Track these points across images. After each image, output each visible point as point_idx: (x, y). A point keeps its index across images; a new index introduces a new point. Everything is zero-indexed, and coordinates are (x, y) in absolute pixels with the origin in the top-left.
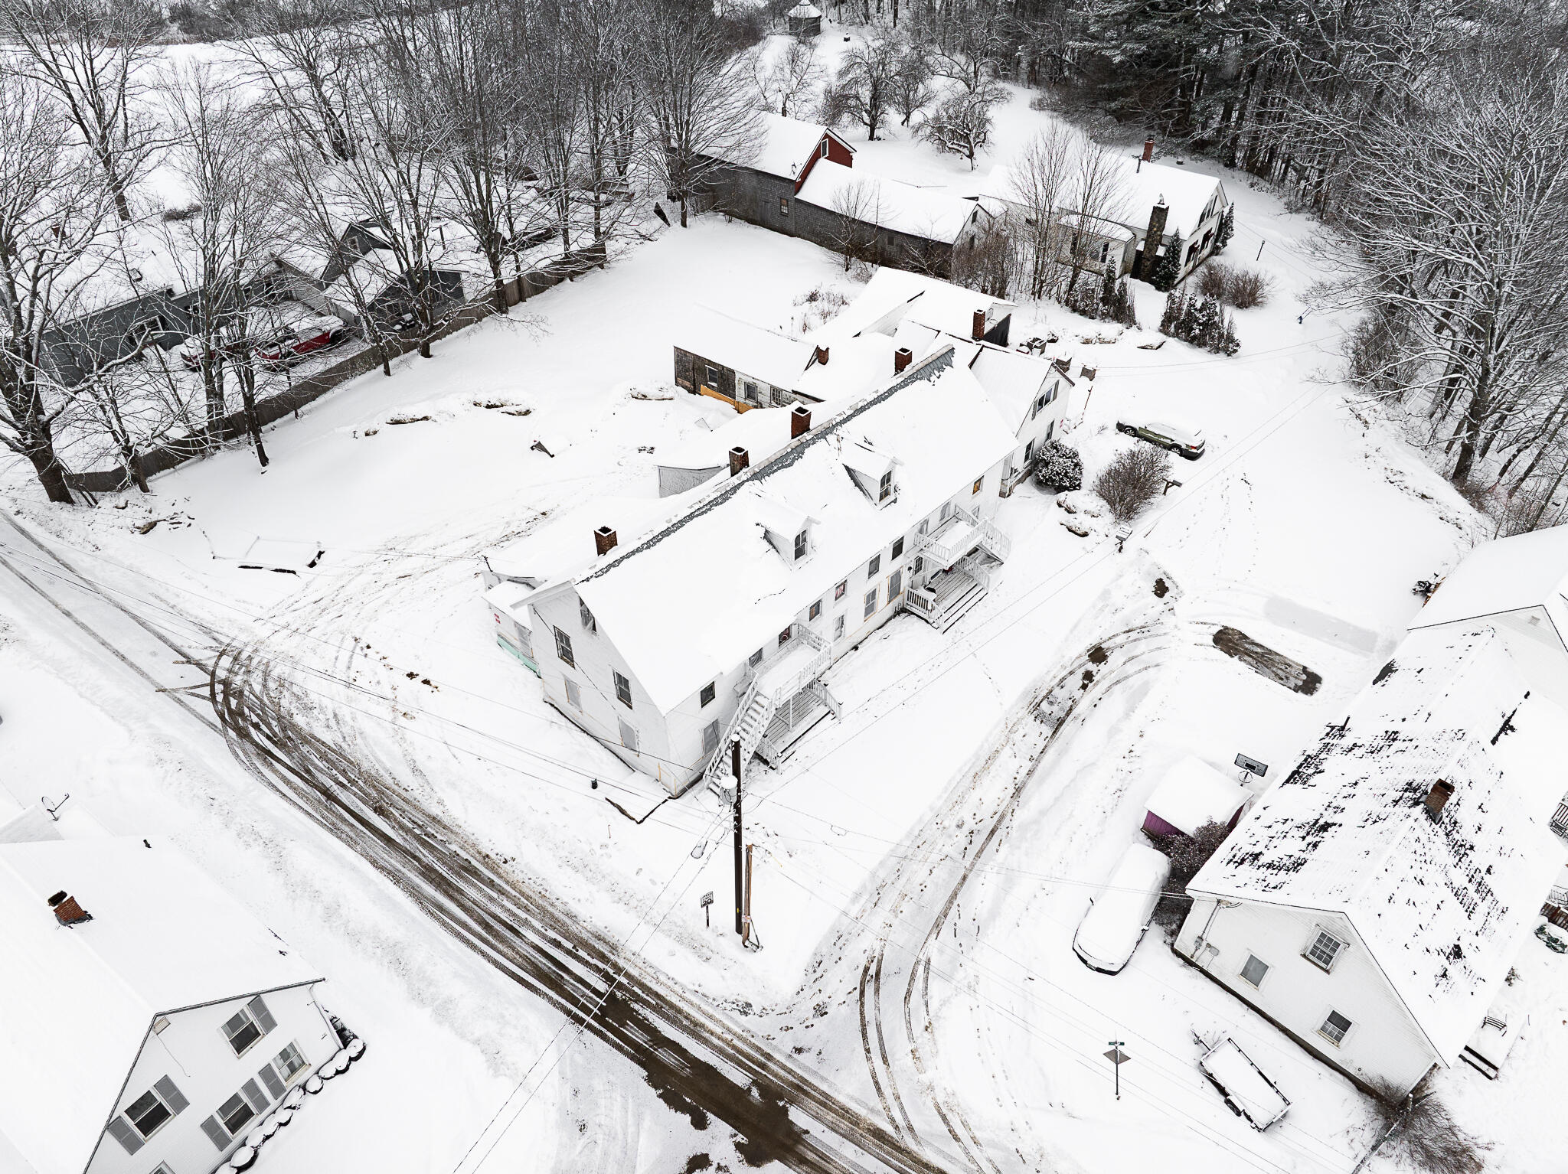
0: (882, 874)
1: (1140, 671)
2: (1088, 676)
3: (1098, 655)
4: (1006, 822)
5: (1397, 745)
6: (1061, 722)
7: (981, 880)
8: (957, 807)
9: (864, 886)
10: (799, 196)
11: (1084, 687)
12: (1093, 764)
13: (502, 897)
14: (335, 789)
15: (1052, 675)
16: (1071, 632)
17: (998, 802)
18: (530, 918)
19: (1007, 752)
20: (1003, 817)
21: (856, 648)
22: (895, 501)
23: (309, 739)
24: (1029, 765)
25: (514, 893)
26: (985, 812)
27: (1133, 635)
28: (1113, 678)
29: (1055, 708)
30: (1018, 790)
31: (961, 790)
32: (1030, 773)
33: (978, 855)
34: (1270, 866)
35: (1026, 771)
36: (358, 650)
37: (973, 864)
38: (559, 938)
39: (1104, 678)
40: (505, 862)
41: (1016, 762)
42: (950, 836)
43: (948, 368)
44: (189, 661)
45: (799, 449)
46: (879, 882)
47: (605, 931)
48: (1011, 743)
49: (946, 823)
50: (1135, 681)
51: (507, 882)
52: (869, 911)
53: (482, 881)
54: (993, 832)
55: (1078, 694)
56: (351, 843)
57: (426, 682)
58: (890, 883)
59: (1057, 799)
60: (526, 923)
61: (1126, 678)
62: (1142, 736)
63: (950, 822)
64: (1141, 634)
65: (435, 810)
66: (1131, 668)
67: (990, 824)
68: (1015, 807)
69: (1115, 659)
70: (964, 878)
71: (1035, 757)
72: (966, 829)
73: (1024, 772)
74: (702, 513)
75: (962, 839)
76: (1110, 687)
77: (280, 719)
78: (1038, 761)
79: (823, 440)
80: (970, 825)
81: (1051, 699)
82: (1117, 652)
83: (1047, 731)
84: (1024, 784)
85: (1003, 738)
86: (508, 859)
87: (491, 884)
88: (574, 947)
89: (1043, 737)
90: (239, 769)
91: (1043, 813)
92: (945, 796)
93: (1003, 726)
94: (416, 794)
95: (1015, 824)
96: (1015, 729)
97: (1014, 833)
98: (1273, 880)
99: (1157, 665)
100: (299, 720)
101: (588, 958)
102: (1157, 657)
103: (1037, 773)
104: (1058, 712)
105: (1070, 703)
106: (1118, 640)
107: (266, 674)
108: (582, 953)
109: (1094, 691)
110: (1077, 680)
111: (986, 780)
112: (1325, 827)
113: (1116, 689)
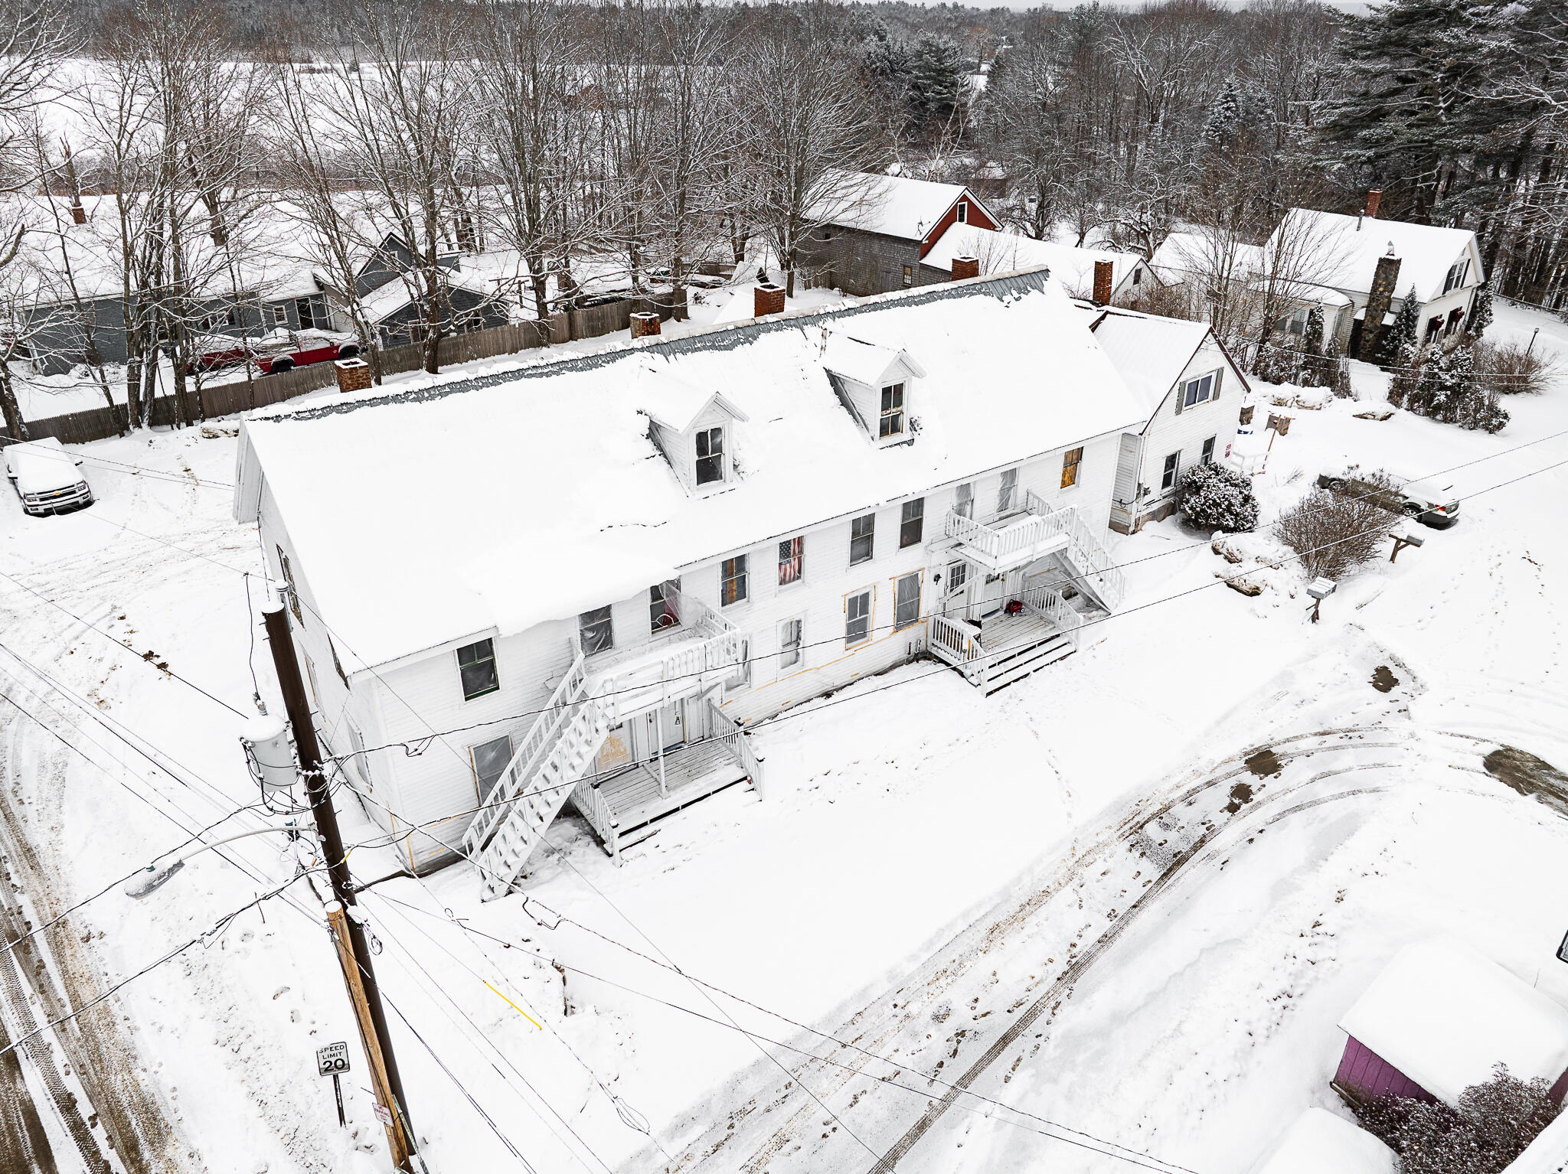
0: (751, 1088)
1: (1341, 796)
2: (1242, 793)
3: (1264, 762)
4: (1038, 1025)
6: (1180, 860)
7: (958, 1134)
8: (943, 982)
9: (705, 1106)
10: (925, 261)
11: (1233, 808)
12: (1236, 941)
13: (39, 999)
15: (1174, 781)
16: (1218, 723)
17: (1029, 982)
18: (56, 1046)
19: (1066, 895)
20: (1032, 1014)
21: (828, 695)
22: (911, 442)
24: (1107, 925)
25: (62, 993)
26: (998, 1001)
27: (1332, 741)
28: (1291, 800)
29: (1172, 836)
30: (1075, 968)
31: (960, 951)
32: (1105, 940)
33: (965, 1081)
35: (1099, 936)
36: (106, 620)
37: (946, 1101)
38: (80, 1095)
39: (1271, 798)
40: (87, 939)
41: (1080, 918)
42: (914, 1035)
43: (1034, 293)
45: (749, 331)
46: (740, 1103)
47: (169, 1096)
48: (1076, 881)
49: (913, 1008)
50: (1333, 811)
51: (65, 972)
52: (698, 1157)
53: (25, 963)
54: (1005, 1040)
55: (1219, 818)
57: (163, 666)
58: (761, 1108)
59: (1153, 996)
60: (42, 1053)
61: (1314, 803)
62: (1339, 900)
63: (922, 1009)
64: (1345, 741)
65: (37, 836)
66: (1323, 789)
67: (1002, 1023)
68: (1063, 998)
69: (1294, 774)
70: (922, 1126)
71: (1121, 912)
72: (950, 1027)
73: (1093, 936)
74: (541, 375)
75: (938, 1044)
76: (1282, 815)
78: (1126, 919)
79: (797, 331)
80: (962, 1017)
81: (1166, 819)
82: (1299, 762)
83: (1151, 871)
84: (1090, 957)
85: (1064, 870)
86: (95, 933)
87: (37, 971)
88: (93, 1118)
89: (1141, 880)
91: (1119, 1018)
92: (925, 957)
93: (1066, 850)
94: (30, 811)
95: (1056, 1031)
96: (1088, 859)
97: (1049, 1050)
99: (1375, 790)
101: (103, 1145)
102: (1375, 777)
103: (1119, 943)
104: (1176, 841)
105: (1203, 830)
106: (1304, 745)
108: (99, 1134)
109: (1250, 819)
110: (1222, 795)
111: (1013, 941)
113: (1294, 818)
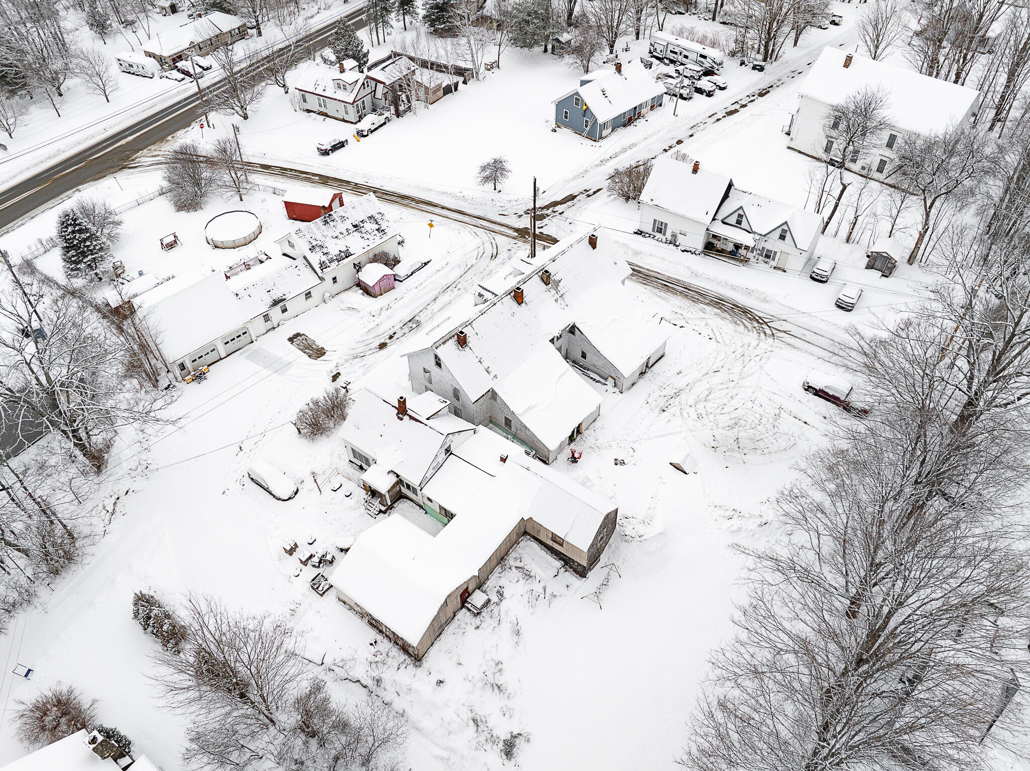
2: (391, 337)
3: (383, 346)
5: (314, 243)
6: (410, 321)
11: (395, 333)
14: (685, 290)
16: (390, 356)
17: (443, 296)
19: (435, 311)
23: (708, 304)
26: (449, 293)
27: (361, 355)
28: (380, 337)
30: (435, 299)
31: (456, 299)
34: (377, 223)
35: (430, 305)
36: (714, 337)
39: (384, 337)
41: (433, 307)
42: (464, 286)
44: (785, 332)
50: (371, 336)
55: (398, 331)
56: (668, 277)
59: (421, 297)
61: (374, 338)
63: (462, 291)
64: (358, 355)
65: (646, 286)
66: (370, 341)
67: (448, 290)
68: (438, 295)
69: (376, 344)
71: (425, 309)
72: (457, 288)
75: (459, 286)
77: (726, 311)
80: (455, 290)
81: (411, 329)
82: (374, 347)
83: (417, 318)
84: (432, 301)
85: (435, 315)
89: (419, 316)
90: (727, 294)
91: (428, 294)
93: (434, 319)
96: (430, 318)
98: (379, 216)
99: (357, 342)
100: (718, 311)
103: (426, 305)
104: (410, 324)
105: (403, 328)
106: (369, 353)
107: (746, 327)
109: (391, 332)
110: (396, 336)
111: (446, 302)
112: (355, 226)
113: (381, 333)
